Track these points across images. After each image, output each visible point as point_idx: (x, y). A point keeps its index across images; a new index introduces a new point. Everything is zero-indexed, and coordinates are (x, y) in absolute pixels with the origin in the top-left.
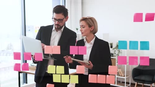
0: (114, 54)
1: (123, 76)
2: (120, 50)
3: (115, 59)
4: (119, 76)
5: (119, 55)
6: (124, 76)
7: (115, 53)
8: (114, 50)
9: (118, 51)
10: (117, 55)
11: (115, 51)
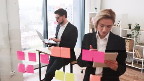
0: (132, 35)
1: (140, 57)
2: (139, 32)
3: (134, 40)
4: (136, 57)
5: (138, 36)
6: (142, 58)
7: (134, 35)
8: (133, 31)
9: (136, 33)
10: (135, 36)
11: (134, 33)
